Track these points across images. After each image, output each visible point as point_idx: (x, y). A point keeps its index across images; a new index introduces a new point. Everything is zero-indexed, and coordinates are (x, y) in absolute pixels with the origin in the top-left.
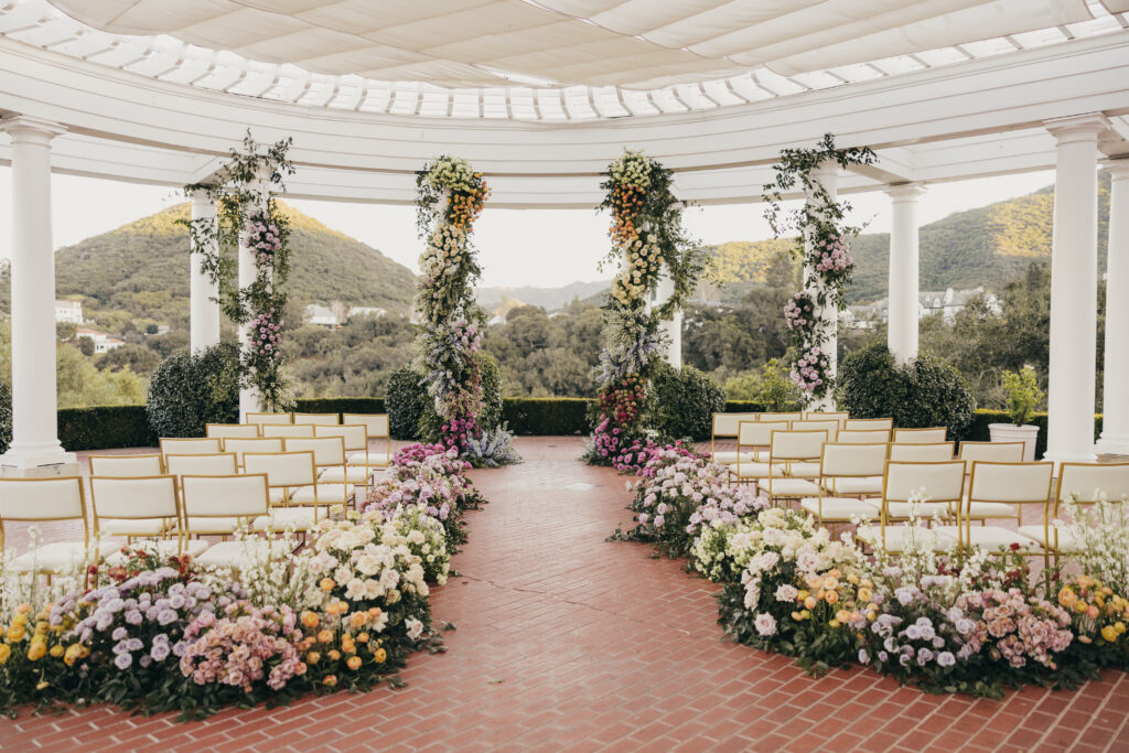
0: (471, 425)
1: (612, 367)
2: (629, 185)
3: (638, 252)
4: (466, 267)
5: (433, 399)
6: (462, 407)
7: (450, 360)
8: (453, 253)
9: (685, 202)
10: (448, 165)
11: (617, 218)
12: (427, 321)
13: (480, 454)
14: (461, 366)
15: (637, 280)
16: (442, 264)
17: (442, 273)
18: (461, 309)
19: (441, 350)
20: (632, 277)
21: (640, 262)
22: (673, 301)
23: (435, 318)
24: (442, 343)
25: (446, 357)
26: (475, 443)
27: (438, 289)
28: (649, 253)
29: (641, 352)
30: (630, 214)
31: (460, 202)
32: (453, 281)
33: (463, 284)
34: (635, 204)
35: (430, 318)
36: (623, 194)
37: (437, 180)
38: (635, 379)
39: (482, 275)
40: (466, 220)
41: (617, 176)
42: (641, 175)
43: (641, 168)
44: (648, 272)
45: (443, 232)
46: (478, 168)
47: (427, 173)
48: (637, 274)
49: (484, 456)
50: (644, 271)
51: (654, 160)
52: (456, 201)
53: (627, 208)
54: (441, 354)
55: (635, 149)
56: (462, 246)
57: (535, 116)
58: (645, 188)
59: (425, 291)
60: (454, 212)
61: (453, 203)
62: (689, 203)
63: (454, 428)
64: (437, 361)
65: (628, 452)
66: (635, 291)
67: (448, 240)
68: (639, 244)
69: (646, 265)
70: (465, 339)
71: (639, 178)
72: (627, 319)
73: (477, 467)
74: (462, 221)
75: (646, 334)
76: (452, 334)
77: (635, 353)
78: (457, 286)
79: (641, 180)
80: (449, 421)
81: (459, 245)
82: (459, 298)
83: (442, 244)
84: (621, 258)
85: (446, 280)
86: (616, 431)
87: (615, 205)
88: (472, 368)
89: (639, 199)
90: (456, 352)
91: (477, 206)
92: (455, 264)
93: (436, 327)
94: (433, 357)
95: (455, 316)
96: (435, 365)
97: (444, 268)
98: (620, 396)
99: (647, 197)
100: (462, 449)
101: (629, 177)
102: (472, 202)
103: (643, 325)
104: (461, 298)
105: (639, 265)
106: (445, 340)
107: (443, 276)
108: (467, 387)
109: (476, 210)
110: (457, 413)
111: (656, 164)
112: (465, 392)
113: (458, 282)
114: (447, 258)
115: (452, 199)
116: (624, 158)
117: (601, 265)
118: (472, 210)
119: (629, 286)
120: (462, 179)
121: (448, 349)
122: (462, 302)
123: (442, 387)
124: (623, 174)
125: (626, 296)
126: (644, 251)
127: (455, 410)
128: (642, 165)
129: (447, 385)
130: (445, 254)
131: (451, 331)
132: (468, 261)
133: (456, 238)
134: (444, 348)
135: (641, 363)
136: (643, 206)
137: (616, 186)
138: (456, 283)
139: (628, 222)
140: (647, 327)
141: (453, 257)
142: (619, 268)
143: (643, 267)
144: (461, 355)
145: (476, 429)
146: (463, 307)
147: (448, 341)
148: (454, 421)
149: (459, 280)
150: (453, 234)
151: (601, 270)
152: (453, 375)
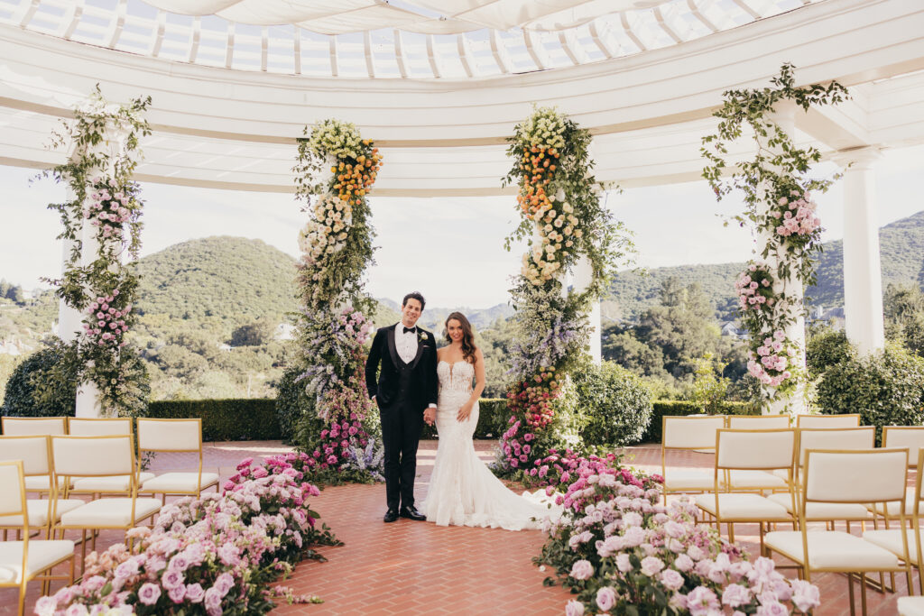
0: (356, 430)
1: (523, 360)
2: (541, 146)
3: (552, 223)
4: (354, 246)
5: (312, 398)
6: (344, 408)
7: (331, 352)
10: (331, 127)
11: (526, 185)
12: (306, 307)
13: (362, 466)
14: (343, 358)
15: (551, 256)
16: (324, 241)
17: (324, 251)
18: (346, 293)
19: (321, 340)
20: (545, 253)
21: (554, 235)
22: (590, 290)
23: (314, 304)
24: (322, 332)
25: (325, 350)
27: (320, 270)
28: (565, 225)
29: (557, 341)
30: (541, 180)
31: (345, 171)
32: (337, 261)
33: (349, 265)
34: (548, 168)
35: (309, 305)
36: (533, 157)
37: (319, 146)
38: (550, 375)
39: (374, 256)
40: (353, 191)
41: (526, 136)
42: (554, 133)
43: (552, 126)
44: (564, 248)
45: (326, 204)
46: (366, 138)
47: (308, 140)
48: (551, 250)
49: (369, 468)
50: (559, 246)
51: (568, 118)
52: (341, 169)
53: (538, 173)
54: (321, 345)
55: (545, 107)
56: (348, 221)
57: (431, 76)
58: (559, 149)
59: (305, 272)
60: (339, 182)
61: (338, 172)
63: (334, 434)
64: (316, 354)
65: (543, 464)
66: (549, 268)
67: (331, 213)
68: (553, 214)
69: (562, 239)
70: (349, 327)
71: (551, 137)
72: (539, 302)
73: (360, 482)
74: (349, 192)
75: (562, 320)
76: (335, 322)
77: (550, 342)
78: (342, 267)
79: (554, 140)
80: (329, 425)
81: (345, 220)
82: (344, 281)
83: (324, 218)
84: (531, 233)
85: (328, 259)
86: (528, 437)
87: (525, 172)
88: (357, 361)
89: (551, 164)
90: (338, 343)
91: (366, 176)
92: (340, 242)
93: (316, 313)
94: (311, 348)
95: (339, 302)
96: (313, 358)
97: (327, 246)
98: (533, 394)
99: (561, 161)
100: (342, 460)
101: (540, 136)
102: (360, 172)
103: (559, 309)
104: (347, 281)
105: (553, 239)
106: (325, 329)
107: (325, 255)
108: (352, 383)
109: (364, 181)
110: (340, 415)
111: (571, 124)
112: (348, 390)
113: (343, 262)
114: (330, 234)
115: (337, 167)
116: (534, 117)
117: (508, 242)
118: (360, 181)
119: (541, 264)
120: (348, 144)
121: (329, 339)
122: (348, 285)
123: (322, 384)
124: (532, 134)
125: (538, 275)
126: (559, 223)
127: (337, 412)
128: (555, 124)
129: (328, 382)
130: (328, 229)
131: (334, 319)
132: (356, 239)
133: (341, 212)
134: (323, 339)
135: (557, 354)
136: (556, 170)
137: (525, 150)
138: (341, 264)
139: (539, 190)
140: (564, 311)
141: (338, 234)
142: (530, 244)
143: (558, 241)
144: (344, 347)
145: (361, 435)
146: (349, 291)
147: (329, 330)
148: (335, 425)
149: (344, 260)
150: (336, 206)
151: (509, 248)
152: (335, 370)
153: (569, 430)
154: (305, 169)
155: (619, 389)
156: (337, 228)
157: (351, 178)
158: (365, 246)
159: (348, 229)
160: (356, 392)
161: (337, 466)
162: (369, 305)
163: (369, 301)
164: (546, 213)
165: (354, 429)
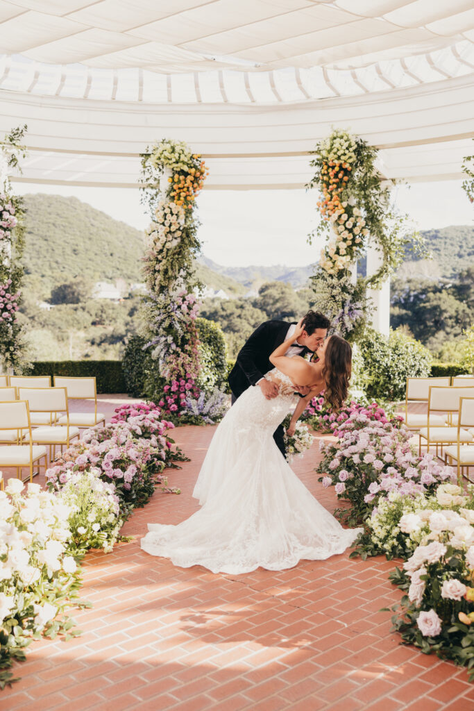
0: (190, 386)
2: (336, 162)
3: (344, 224)
4: (186, 241)
5: (156, 362)
6: (181, 369)
7: (171, 326)
8: (173, 228)
9: (393, 180)
10: (168, 147)
11: (325, 193)
12: (151, 291)
13: (197, 412)
14: (180, 332)
15: (343, 251)
16: (163, 239)
17: (164, 247)
18: (181, 280)
19: (162, 317)
20: (338, 249)
21: (346, 234)
23: (157, 288)
24: (163, 311)
25: (166, 324)
26: (192, 402)
27: (160, 261)
28: (355, 225)
29: (346, 318)
30: (337, 188)
31: (179, 181)
32: (174, 254)
33: (183, 257)
34: (341, 180)
35: (153, 289)
36: (330, 170)
37: (158, 161)
39: (201, 249)
40: (185, 198)
41: (324, 153)
43: (346, 145)
44: (354, 244)
45: (164, 209)
46: (196, 150)
47: (149, 155)
48: (343, 246)
49: (200, 414)
50: (350, 243)
51: (359, 137)
52: (176, 180)
53: (334, 183)
54: (163, 321)
55: (342, 128)
56: (182, 222)
57: (249, 100)
58: (351, 164)
59: (148, 264)
60: (175, 191)
61: (173, 181)
62: (397, 181)
63: (174, 388)
64: (159, 328)
66: (341, 261)
67: (169, 217)
68: (345, 217)
69: (352, 237)
70: (184, 307)
71: (345, 154)
72: (333, 287)
73: (195, 424)
74: (182, 198)
75: (351, 302)
76: (173, 302)
77: (341, 319)
78: (177, 259)
79: (347, 157)
80: (170, 382)
81: (179, 221)
82: (179, 270)
83: (163, 220)
84: (329, 231)
85: (167, 253)
87: (323, 181)
88: (191, 333)
89: (345, 175)
90: (176, 319)
91: (196, 185)
92: (176, 238)
93: (159, 296)
94: (155, 323)
95: (176, 287)
96: (157, 331)
97: (166, 242)
99: (352, 172)
100: (181, 408)
101: (335, 153)
102: (191, 181)
103: (349, 293)
104: (182, 270)
105: (345, 237)
106: (166, 308)
107: (165, 250)
108: (187, 350)
109: (194, 189)
110: (178, 374)
111: (361, 141)
112: (185, 355)
113: (178, 255)
114: (168, 233)
115: (173, 178)
116: (331, 136)
117: (310, 238)
118: (191, 189)
119: (336, 257)
120: (181, 160)
121: (169, 316)
122: (183, 273)
123: (164, 351)
124: (329, 151)
125: (332, 266)
126: (349, 224)
127: (176, 372)
128: (348, 143)
129: (168, 349)
130: (166, 229)
131: (172, 300)
132: (188, 236)
133: (176, 215)
134: (165, 316)
135: (346, 329)
136: (349, 181)
137: (324, 163)
138: (177, 256)
139: (335, 197)
140: (353, 295)
141: (174, 232)
142: (327, 240)
143: (348, 239)
144: (180, 322)
145: (195, 390)
146: (184, 278)
147: (169, 309)
148: (175, 382)
149: (179, 253)
150: (173, 211)
151: (311, 243)
152: (174, 340)
153: (355, 387)
154: (147, 179)
155: (402, 354)
157: (184, 187)
158: (195, 241)
159: (181, 228)
160: (190, 356)
161: (178, 412)
162: (199, 288)
163: (199, 285)
164: (340, 216)
165: (189, 385)
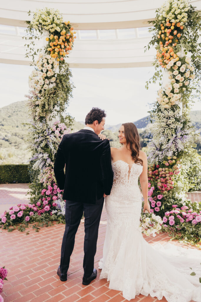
1: (157, 152)
2: (173, 21)
3: (178, 69)
4: (60, 86)
7: (47, 146)
10: (44, 11)
11: (162, 48)
14: (54, 150)
15: (177, 90)
16: (42, 82)
17: (42, 88)
18: (55, 113)
19: (40, 139)
20: (173, 88)
21: (179, 77)
23: (37, 118)
24: (41, 135)
25: (43, 145)
27: (40, 99)
28: (186, 70)
29: (179, 141)
30: (171, 44)
31: (54, 40)
32: (50, 94)
33: (57, 97)
35: (34, 119)
36: (167, 29)
37: (38, 24)
38: (174, 161)
40: (59, 53)
41: (163, 15)
42: (183, 11)
43: (182, 6)
44: (184, 86)
45: (43, 60)
48: (177, 86)
50: (181, 84)
51: (190, 3)
53: (169, 39)
54: (41, 142)
56: (56, 71)
60: (51, 47)
61: (50, 41)
63: (48, 192)
64: (38, 147)
65: (171, 215)
66: (176, 97)
67: (46, 65)
68: (179, 64)
69: (183, 80)
70: (57, 132)
72: (169, 118)
74: (56, 53)
75: (181, 129)
76: (49, 129)
77: (174, 142)
78: (53, 98)
79: (182, 16)
80: (46, 186)
81: (54, 70)
82: (54, 106)
83: (42, 68)
84: (161, 79)
85: (45, 93)
86: (160, 197)
87: (160, 40)
89: (178, 33)
90: (51, 141)
91: (66, 45)
92: (52, 83)
96: (36, 149)
97: (43, 85)
98: (163, 172)
99: (184, 31)
100: (53, 208)
101: (173, 13)
102: (63, 41)
104: (56, 106)
105: (178, 79)
106: (43, 133)
107: (43, 90)
110: (52, 181)
111: (191, 7)
113: (54, 95)
114: (45, 78)
115: (49, 38)
116: (169, 2)
117: (148, 84)
118: (63, 47)
119: (170, 95)
120: (55, 22)
121: (46, 139)
122: (57, 108)
123: (42, 164)
124: (168, 13)
125: (168, 102)
126: (183, 69)
127: (50, 180)
128: (183, 4)
129: (46, 162)
130: (44, 75)
131: (48, 127)
132: (61, 82)
133: (52, 64)
134: (42, 138)
135: (178, 149)
136: (181, 37)
137: (162, 25)
138: (52, 95)
139: (170, 50)
141: (50, 78)
142: (160, 85)
143: (180, 81)
144: (54, 143)
146: (57, 112)
147: (46, 133)
148: (50, 187)
149: (54, 93)
150: (49, 61)
151: (147, 88)
152: (49, 156)
154: (30, 38)
155: (195, 164)
156: (50, 74)
157: (58, 45)
158: (66, 86)
159: (56, 75)
161: (50, 211)
162: (69, 119)
163: (69, 117)
